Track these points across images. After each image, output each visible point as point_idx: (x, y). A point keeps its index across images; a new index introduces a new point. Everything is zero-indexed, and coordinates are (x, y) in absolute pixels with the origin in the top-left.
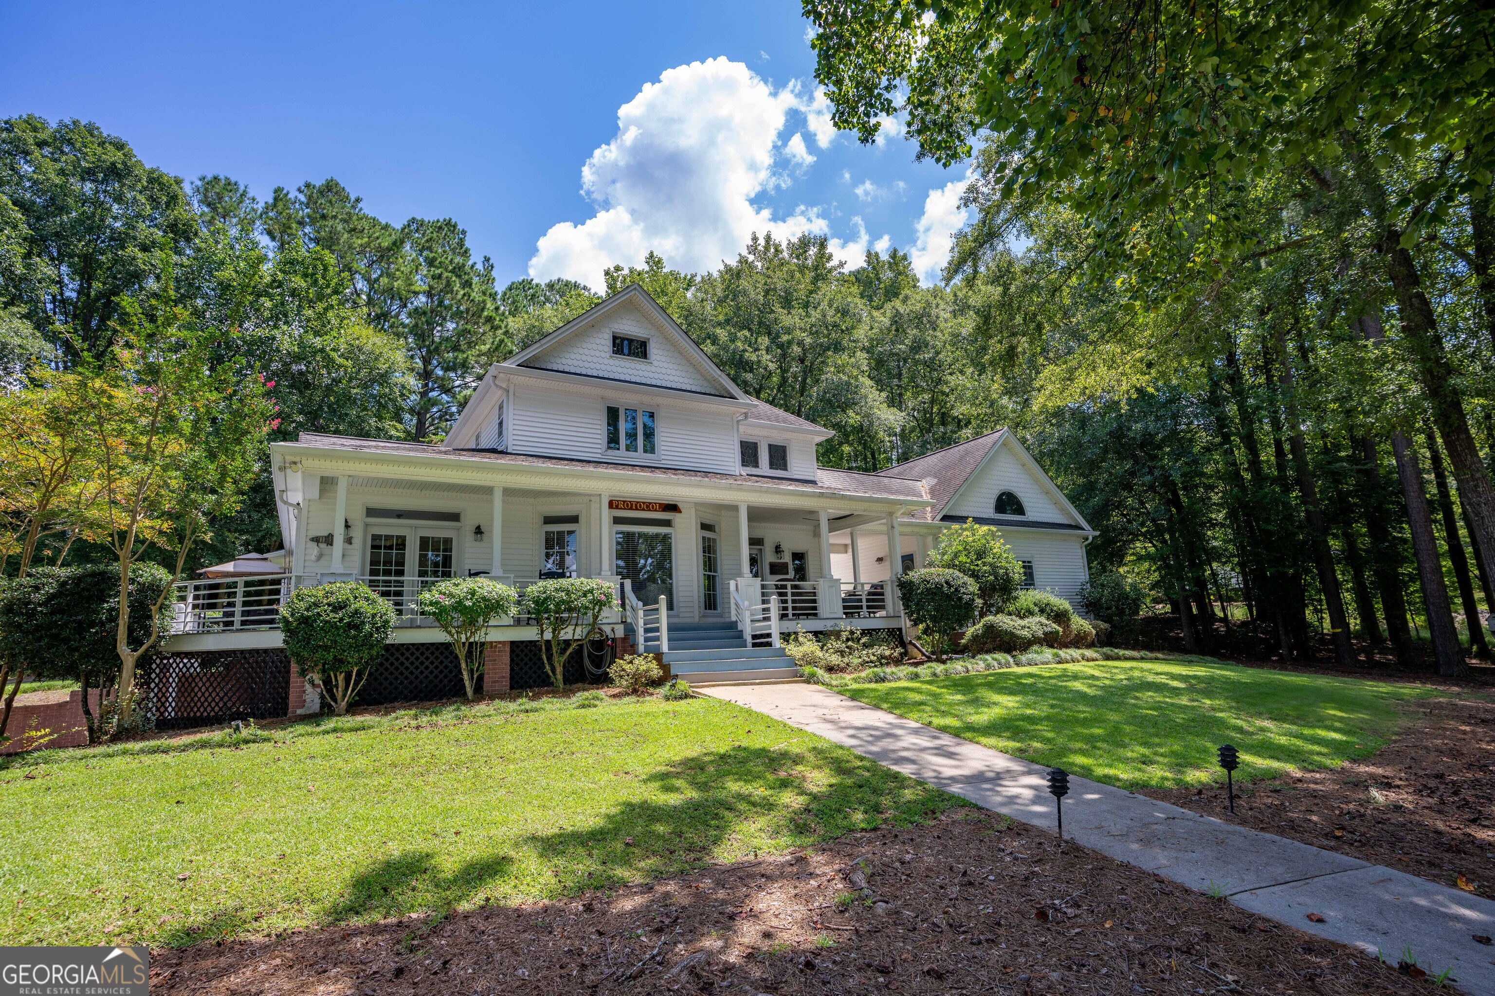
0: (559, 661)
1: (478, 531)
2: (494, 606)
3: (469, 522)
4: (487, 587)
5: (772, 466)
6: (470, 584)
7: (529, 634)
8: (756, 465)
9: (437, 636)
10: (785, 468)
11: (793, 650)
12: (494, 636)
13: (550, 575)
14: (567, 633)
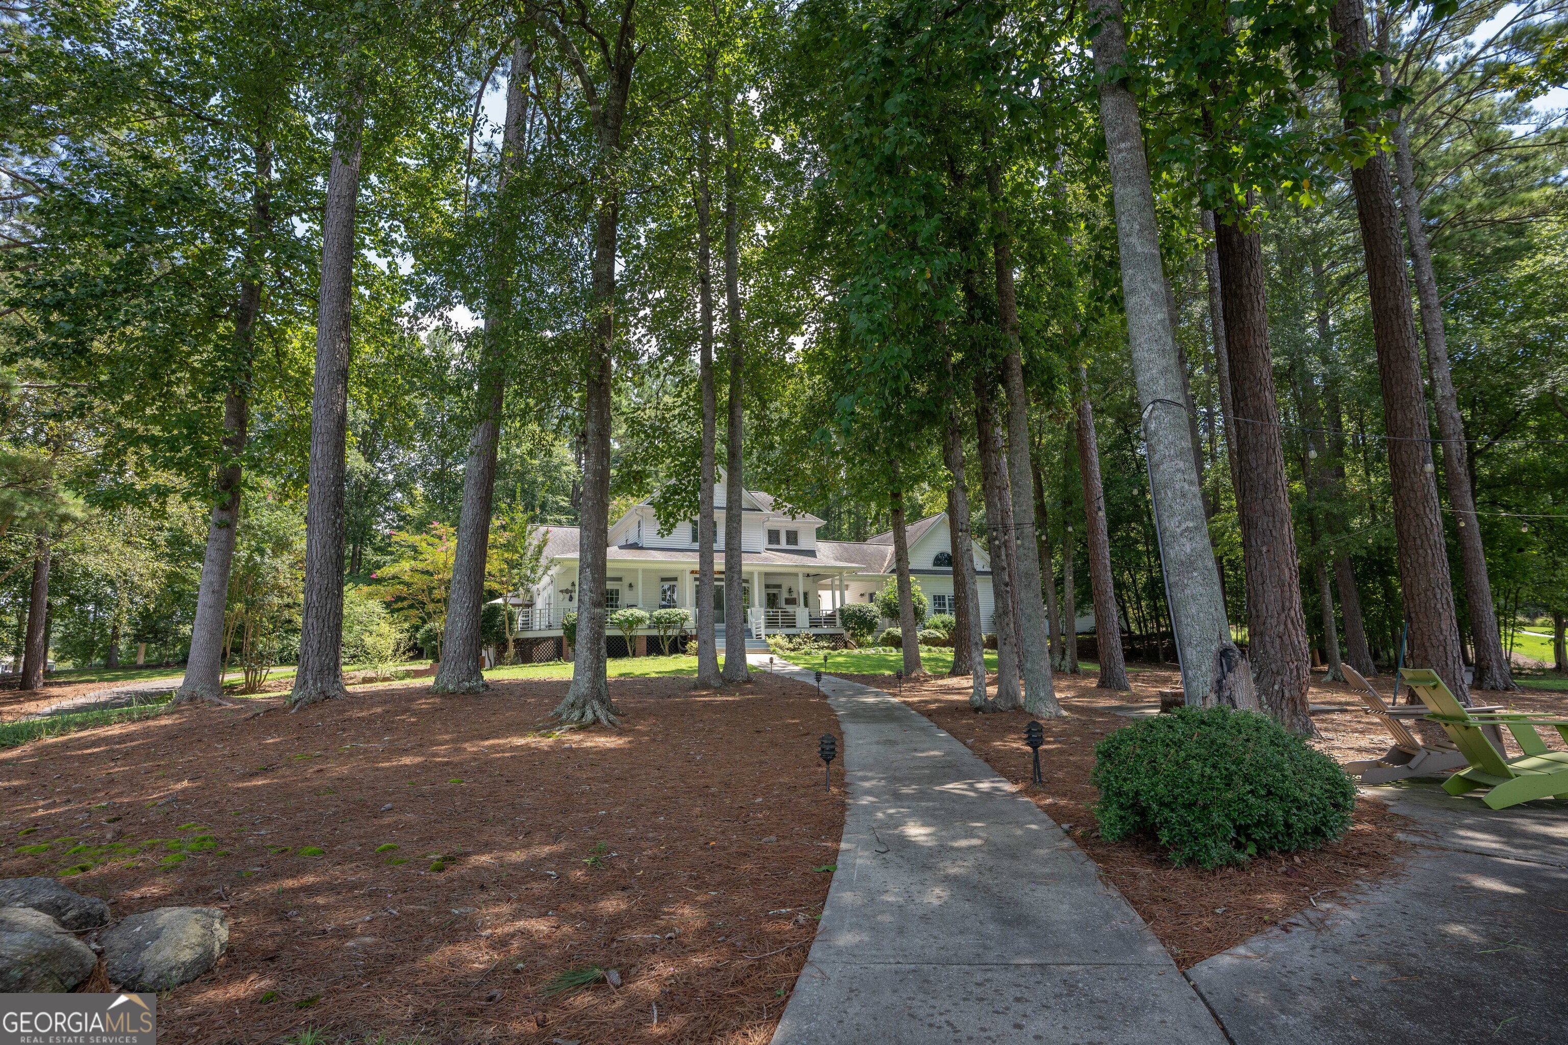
0: (667, 643)
1: (631, 586)
2: (640, 620)
3: (626, 582)
4: (638, 613)
5: (788, 543)
6: (629, 612)
7: (654, 632)
8: (778, 542)
9: (619, 633)
10: (796, 543)
11: (771, 641)
12: (640, 633)
13: (664, 607)
14: (670, 632)
